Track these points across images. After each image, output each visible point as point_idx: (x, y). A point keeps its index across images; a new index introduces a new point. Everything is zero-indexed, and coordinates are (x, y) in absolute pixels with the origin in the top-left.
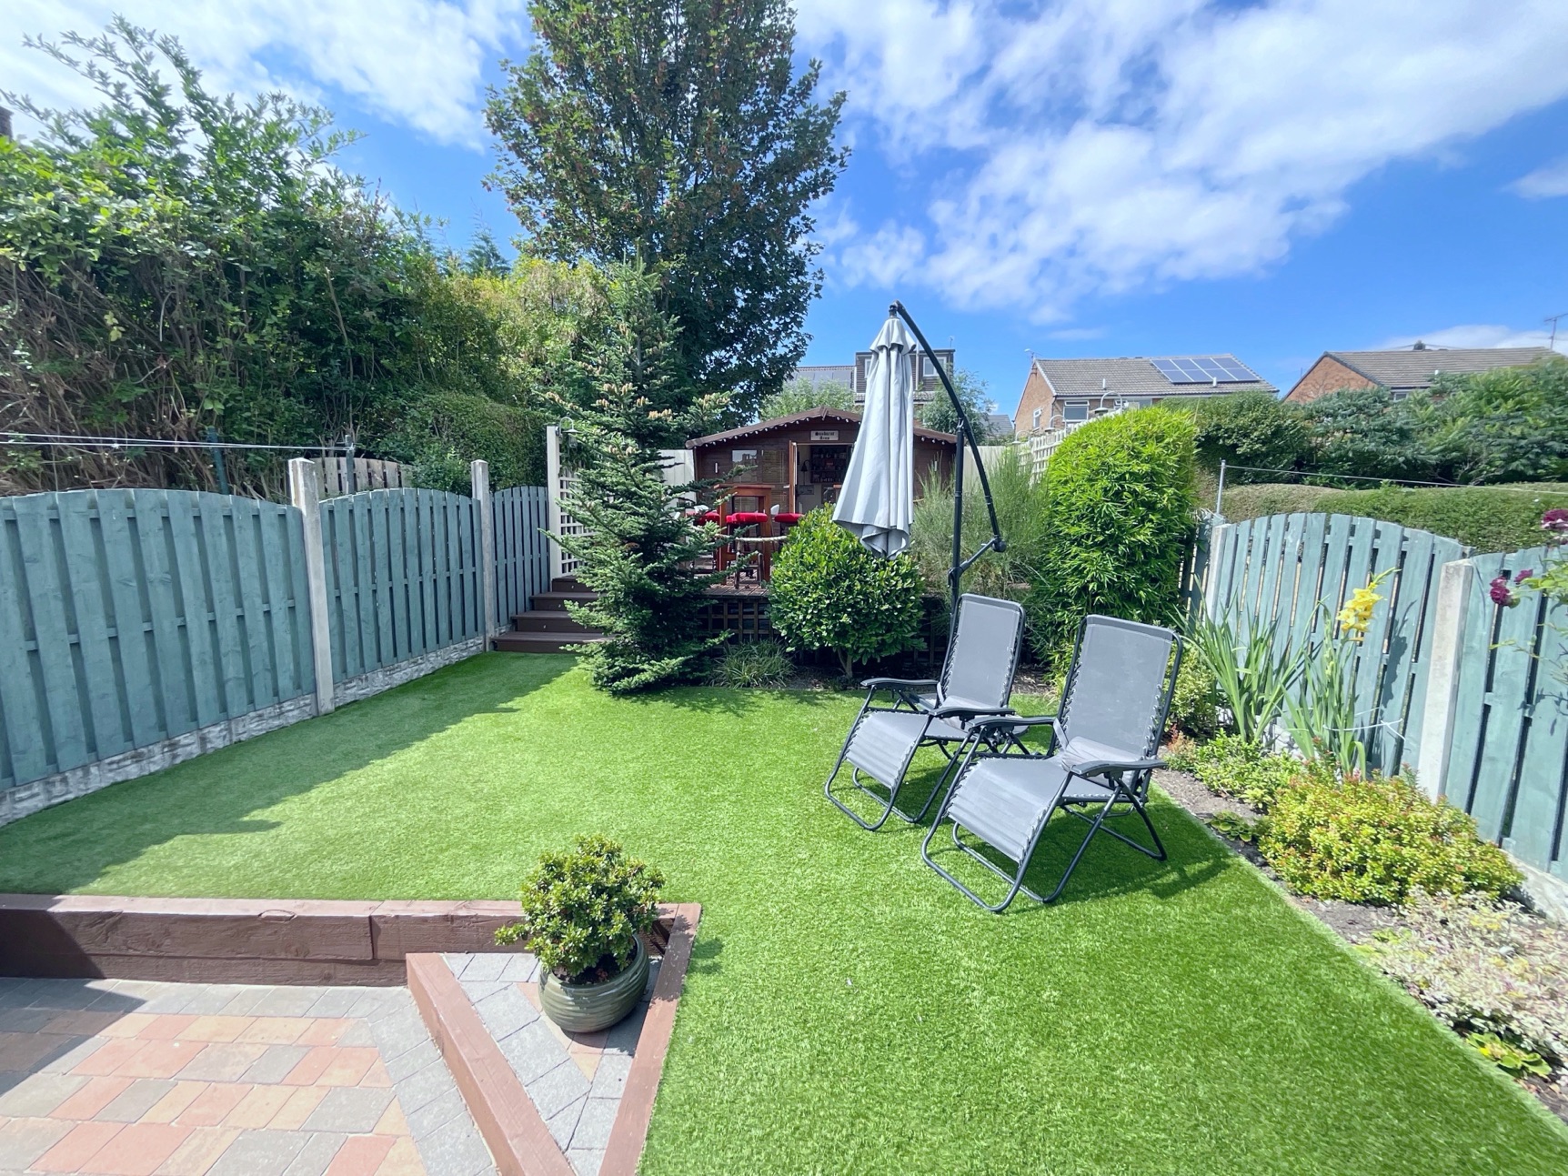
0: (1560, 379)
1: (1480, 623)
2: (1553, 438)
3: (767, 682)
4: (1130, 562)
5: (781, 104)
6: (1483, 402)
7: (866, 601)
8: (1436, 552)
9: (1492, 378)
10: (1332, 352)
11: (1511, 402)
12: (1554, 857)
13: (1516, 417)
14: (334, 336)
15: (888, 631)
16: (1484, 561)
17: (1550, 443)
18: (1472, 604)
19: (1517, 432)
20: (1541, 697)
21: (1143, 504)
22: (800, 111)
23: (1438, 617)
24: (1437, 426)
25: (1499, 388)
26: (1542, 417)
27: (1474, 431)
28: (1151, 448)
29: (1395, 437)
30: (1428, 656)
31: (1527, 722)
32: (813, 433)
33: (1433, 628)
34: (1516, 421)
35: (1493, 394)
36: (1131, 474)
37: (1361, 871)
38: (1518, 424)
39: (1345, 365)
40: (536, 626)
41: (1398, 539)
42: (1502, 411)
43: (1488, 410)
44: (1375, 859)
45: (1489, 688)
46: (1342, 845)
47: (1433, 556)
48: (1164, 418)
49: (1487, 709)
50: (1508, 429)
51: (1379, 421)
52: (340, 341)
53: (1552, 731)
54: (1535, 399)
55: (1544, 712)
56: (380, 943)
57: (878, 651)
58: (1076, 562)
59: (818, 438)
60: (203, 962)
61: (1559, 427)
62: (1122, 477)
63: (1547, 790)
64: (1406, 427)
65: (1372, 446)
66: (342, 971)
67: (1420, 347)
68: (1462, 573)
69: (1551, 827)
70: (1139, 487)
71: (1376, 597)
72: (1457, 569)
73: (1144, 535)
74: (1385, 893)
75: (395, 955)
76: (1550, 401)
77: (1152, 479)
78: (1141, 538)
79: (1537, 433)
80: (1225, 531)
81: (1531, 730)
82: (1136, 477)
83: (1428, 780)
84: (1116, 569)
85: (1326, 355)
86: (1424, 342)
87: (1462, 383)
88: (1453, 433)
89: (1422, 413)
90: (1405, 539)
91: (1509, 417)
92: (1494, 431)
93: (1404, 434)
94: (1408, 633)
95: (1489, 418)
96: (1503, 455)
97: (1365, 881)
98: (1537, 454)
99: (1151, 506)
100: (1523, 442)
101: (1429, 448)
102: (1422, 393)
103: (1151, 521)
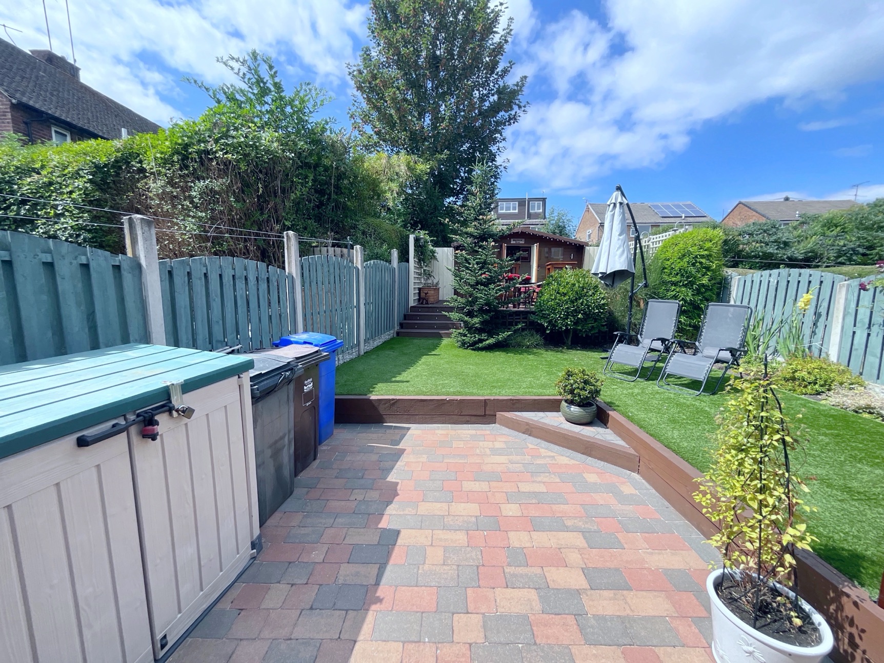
0: (863, 217)
1: (852, 303)
2: (859, 246)
3: (537, 346)
4: (698, 292)
5: (491, 79)
6: (825, 228)
7: (588, 308)
8: (835, 280)
9: (831, 215)
10: (743, 201)
11: (839, 229)
12: (878, 378)
13: (842, 236)
14: (328, 192)
15: (595, 322)
16: (853, 281)
17: (857, 249)
18: (849, 297)
19: (842, 243)
20: (873, 325)
21: (705, 268)
22: (501, 83)
23: (836, 302)
24: (802, 240)
25: (834, 222)
26: (854, 236)
27: (820, 242)
28: (708, 245)
29: (782, 246)
30: (832, 317)
31: (869, 335)
32: (512, 240)
33: (834, 308)
34: (841, 238)
35: (830, 224)
36: (700, 255)
37: (815, 384)
38: (842, 239)
39: (750, 208)
40: (412, 326)
41: (820, 277)
42: (834, 233)
43: (828, 233)
44: (821, 379)
45: (855, 326)
46: (808, 376)
47: (834, 282)
48: (711, 233)
49: (854, 333)
50: (837, 242)
51: (774, 238)
52: (330, 195)
53: (877, 336)
54: (850, 227)
55: (875, 329)
56: (487, 408)
57: (590, 330)
58: (674, 293)
59: (514, 242)
60: (424, 416)
61: (862, 241)
62: (696, 257)
63: (875, 356)
64: (787, 240)
65: (771, 250)
66: (473, 419)
67: (787, 199)
68: (846, 286)
69: (877, 369)
70: (703, 261)
71: (811, 297)
72: (844, 285)
73: (705, 281)
74: (823, 389)
75: (492, 413)
76: (858, 228)
77: (708, 257)
78: (704, 282)
79: (851, 244)
80: (739, 279)
81: (870, 338)
82: (702, 257)
83: (833, 358)
84: (693, 295)
85: (740, 203)
86: (789, 196)
87: (815, 218)
88: (810, 244)
89: (796, 233)
90: (822, 276)
91: (838, 236)
92: (830, 242)
93: (786, 244)
94: (823, 310)
95: (827, 236)
96: (835, 255)
97: (817, 386)
98: (851, 254)
99: (708, 268)
100: (844, 248)
101: (798, 251)
102: (796, 223)
103: (708, 275)
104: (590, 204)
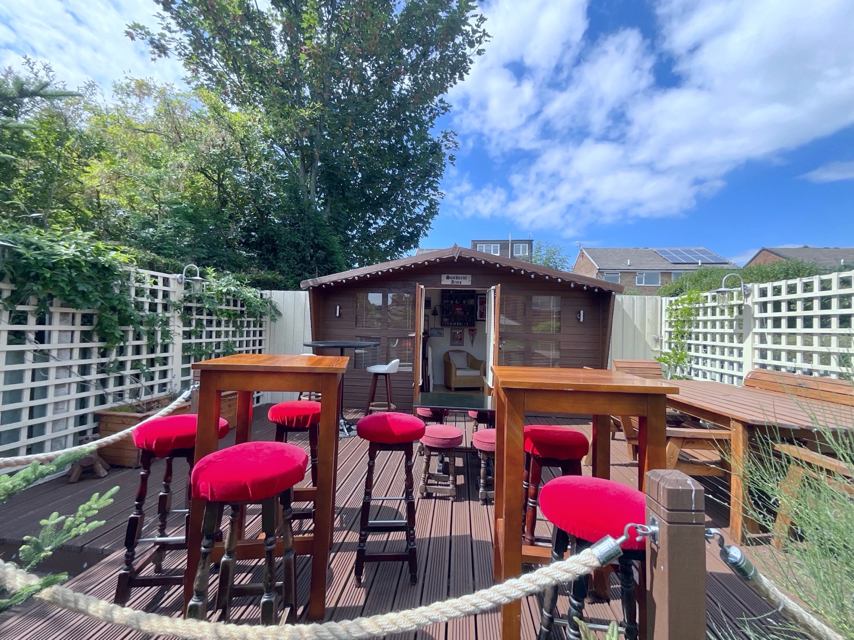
10: (767, 247)
32: (444, 277)
59: (449, 282)
85: (764, 249)
104: (585, 249)
